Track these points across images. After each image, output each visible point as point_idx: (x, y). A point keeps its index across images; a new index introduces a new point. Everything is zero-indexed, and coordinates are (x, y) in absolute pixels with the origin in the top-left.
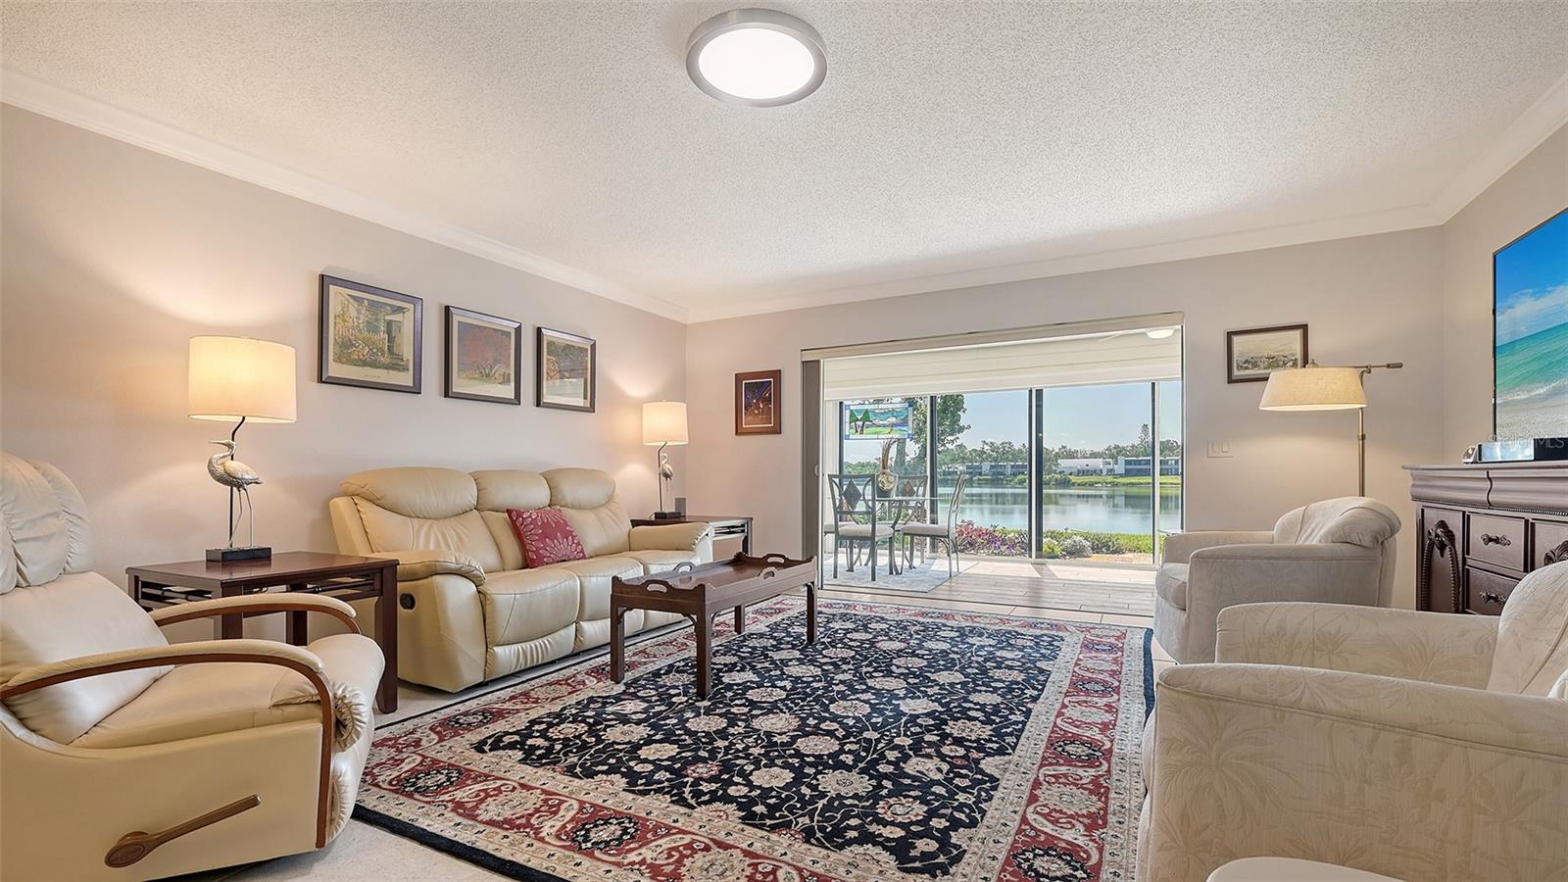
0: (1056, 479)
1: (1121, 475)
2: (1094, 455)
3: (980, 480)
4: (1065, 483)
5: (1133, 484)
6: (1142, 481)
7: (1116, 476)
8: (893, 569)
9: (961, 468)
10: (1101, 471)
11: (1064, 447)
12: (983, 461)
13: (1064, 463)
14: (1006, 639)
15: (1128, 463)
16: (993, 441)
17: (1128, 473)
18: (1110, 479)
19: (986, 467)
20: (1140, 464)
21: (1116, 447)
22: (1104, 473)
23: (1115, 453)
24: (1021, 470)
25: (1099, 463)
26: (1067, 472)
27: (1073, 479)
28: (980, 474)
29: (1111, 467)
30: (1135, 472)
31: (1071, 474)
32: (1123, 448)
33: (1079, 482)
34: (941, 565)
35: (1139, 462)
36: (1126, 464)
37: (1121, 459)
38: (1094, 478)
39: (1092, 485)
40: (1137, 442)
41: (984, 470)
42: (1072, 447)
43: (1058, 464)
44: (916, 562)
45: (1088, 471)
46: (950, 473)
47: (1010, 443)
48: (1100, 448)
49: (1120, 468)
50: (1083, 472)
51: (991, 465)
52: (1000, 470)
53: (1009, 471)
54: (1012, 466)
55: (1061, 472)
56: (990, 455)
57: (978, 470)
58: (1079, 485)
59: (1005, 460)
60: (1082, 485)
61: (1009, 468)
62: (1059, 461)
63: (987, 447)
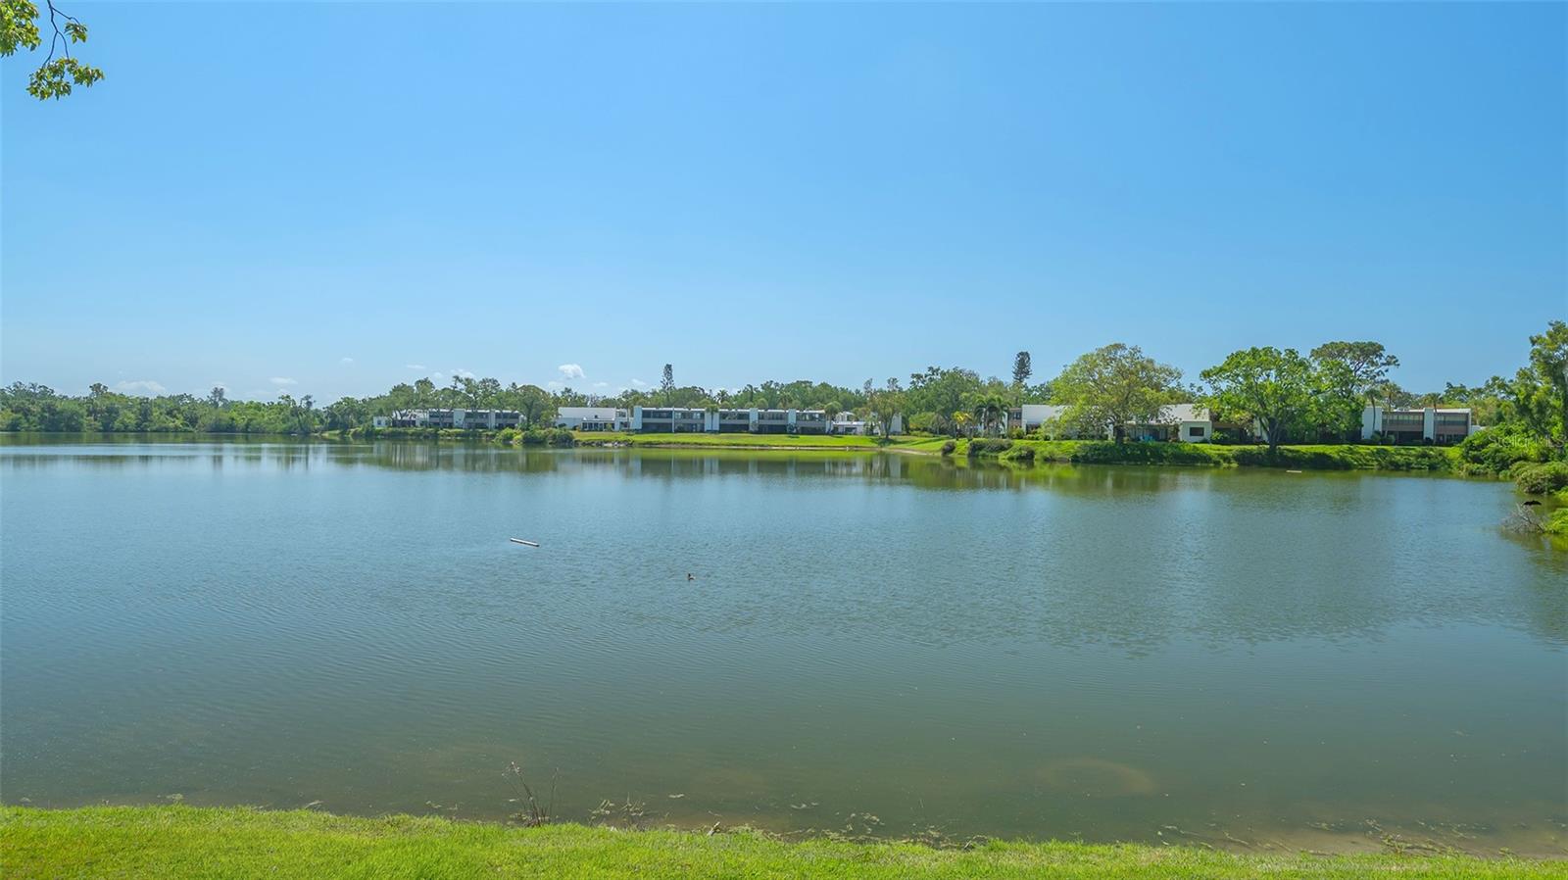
0: (554, 437)
1: (637, 432)
2: (608, 403)
3: (449, 435)
4: (566, 441)
5: (650, 445)
6: (661, 440)
7: (629, 432)
10: (613, 425)
11: (568, 390)
12: (454, 406)
13: (566, 413)
15: (646, 414)
16: (469, 375)
17: (646, 429)
18: (622, 436)
19: (459, 415)
20: (660, 417)
21: (634, 392)
22: (617, 427)
23: (632, 399)
24: (510, 421)
25: (610, 414)
26: (569, 426)
27: (577, 435)
28: (451, 426)
29: (624, 420)
30: (654, 428)
31: (574, 429)
32: (643, 394)
33: (584, 439)
35: (658, 414)
36: (643, 416)
37: (638, 409)
38: (604, 435)
39: (600, 444)
40: (658, 388)
41: (455, 419)
42: (579, 390)
43: (558, 415)
45: (596, 424)
46: (403, 424)
47: (495, 381)
48: (615, 394)
49: (636, 422)
50: (590, 427)
51: (468, 414)
52: (479, 420)
53: (493, 422)
54: (498, 416)
55: (561, 426)
56: (466, 397)
57: (446, 420)
58: (584, 444)
59: (487, 406)
60: (589, 444)
61: (493, 417)
62: (561, 410)
63: (461, 386)
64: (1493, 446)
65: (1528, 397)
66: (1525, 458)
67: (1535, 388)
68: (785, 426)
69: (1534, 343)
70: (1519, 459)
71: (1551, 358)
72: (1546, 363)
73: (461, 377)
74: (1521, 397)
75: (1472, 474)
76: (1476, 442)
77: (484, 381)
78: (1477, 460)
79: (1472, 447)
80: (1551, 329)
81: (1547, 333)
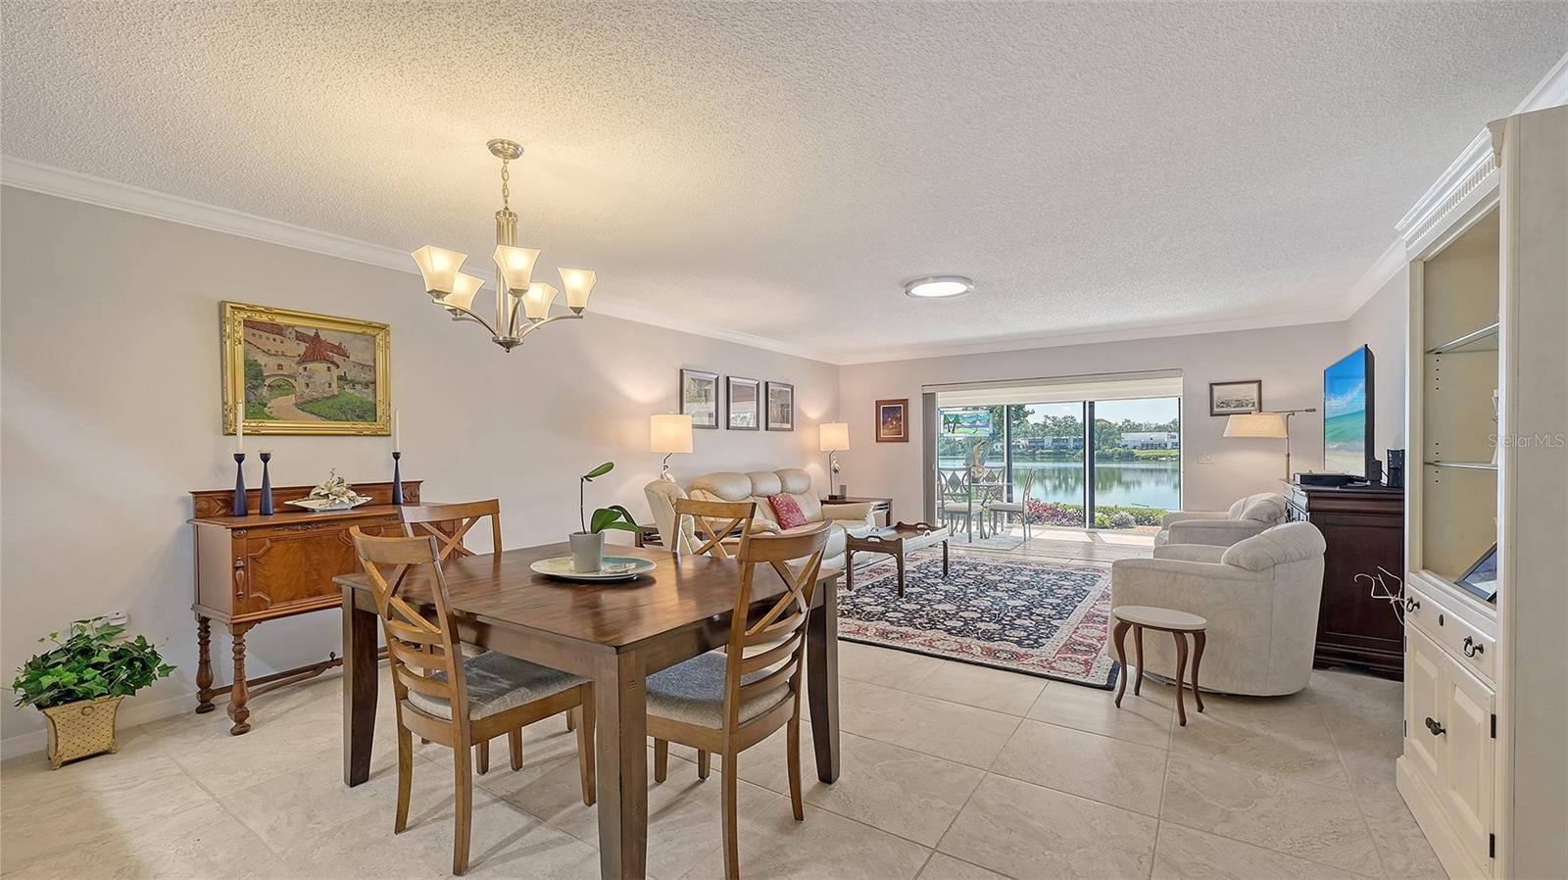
0: (1120, 454)
2: (1159, 429)
3: (1042, 453)
4: (1129, 457)
8: (983, 535)
9: (1023, 442)
11: (1130, 421)
12: (1045, 435)
13: (1128, 438)
14: (1065, 576)
19: (1048, 441)
22: (1169, 446)
25: (1164, 436)
26: (1131, 446)
27: (1137, 453)
28: (1043, 448)
29: (1173, 441)
31: (1135, 448)
33: (1144, 455)
34: (1017, 532)
38: (1159, 452)
39: (1156, 459)
41: (1046, 443)
42: (1136, 421)
43: (1119, 437)
44: (999, 530)
45: (1152, 445)
48: (1165, 423)
50: (1145, 446)
51: (1054, 440)
52: (1062, 444)
53: (1072, 444)
54: (1075, 440)
55: (1124, 446)
56: (1052, 430)
57: (1042, 444)
58: (1143, 459)
59: (1067, 434)
60: (1147, 459)
61: (1072, 441)
62: (1123, 435)
63: (1049, 421)
73: (1050, 415)
77: (1065, 418)
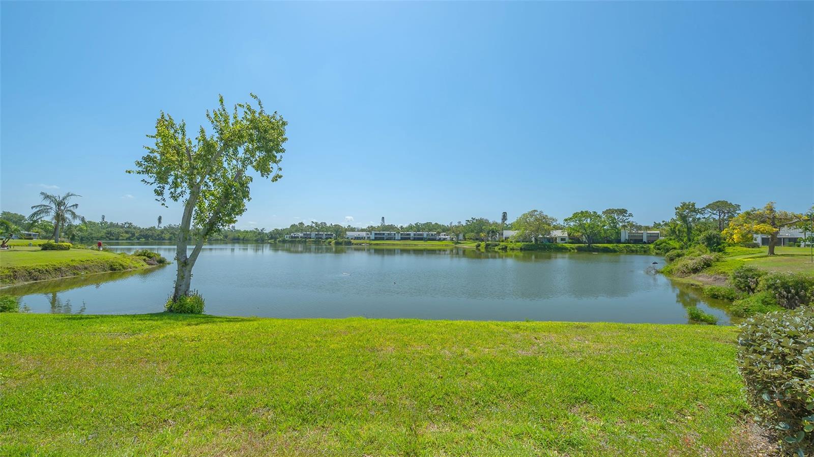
0: (345, 242)
1: (373, 240)
2: (363, 230)
3: (310, 241)
4: (349, 243)
5: (377, 244)
6: (381, 243)
7: (370, 240)
10: (365, 238)
11: (350, 226)
12: (311, 232)
13: (349, 234)
15: (376, 234)
16: (317, 221)
17: (376, 239)
18: (368, 242)
19: (313, 234)
21: (372, 227)
23: (371, 229)
24: (330, 236)
25: (364, 234)
26: (350, 238)
27: (353, 241)
28: (310, 238)
29: (369, 236)
30: (379, 239)
31: (352, 239)
32: (374, 227)
33: (355, 243)
35: (380, 234)
37: (373, 232)
38: (362, 241)
39: (360, 244)
40: (380, 225)
41: (312, 236)
42: (353, 226)
43: (346, 234)
45: (359, 238)
46: (295, 237)
47: (325, 223)
48: (365, 227)
49: (373, 237)
50: (357, 238)
51: (316, 234)
52: (320, 236)
53: (324, 237)
54: (326, 235)
55: (348, 238)
56: (315, 228)
57: (309, 236)
59: (322, 231)
60: (357, 244)
61: (324, 235)
62: (347, 233)
63: (314, 225)
64: (664, 244)
65: (675, 228)
66: (675, 248)
67: (677, 225)
68: (423, 238)
69: (676, 209)
70: (673, 249)
71: (683, 214)
72: (681, 216)
73: (314, 222)
74: (672, 228)
75: (657, 254)
76: (658, 243)
77: (321, 223)
78: (659, 249)
79: (657, 245)
80: (682, 205)
81: (681, 206)
